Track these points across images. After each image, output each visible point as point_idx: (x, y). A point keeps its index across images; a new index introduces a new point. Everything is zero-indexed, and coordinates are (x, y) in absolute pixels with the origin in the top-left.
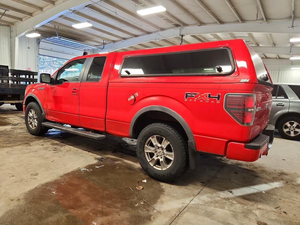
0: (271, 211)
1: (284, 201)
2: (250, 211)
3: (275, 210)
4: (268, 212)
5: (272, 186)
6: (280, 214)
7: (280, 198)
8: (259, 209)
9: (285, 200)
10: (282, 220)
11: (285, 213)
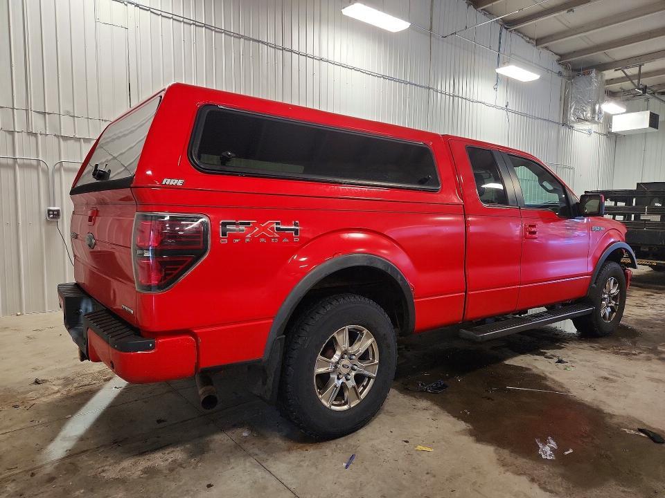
0: (38, 398)
1: (23, 422)
2: (65, 385)
3: (34, 402)
4: (43, 395)
5: (64, 439)
6: (23, 402)
7: (33, 424)
8: (57, 392)
9: (22, 425)
10: (18, 397)
11: (15, 407)
